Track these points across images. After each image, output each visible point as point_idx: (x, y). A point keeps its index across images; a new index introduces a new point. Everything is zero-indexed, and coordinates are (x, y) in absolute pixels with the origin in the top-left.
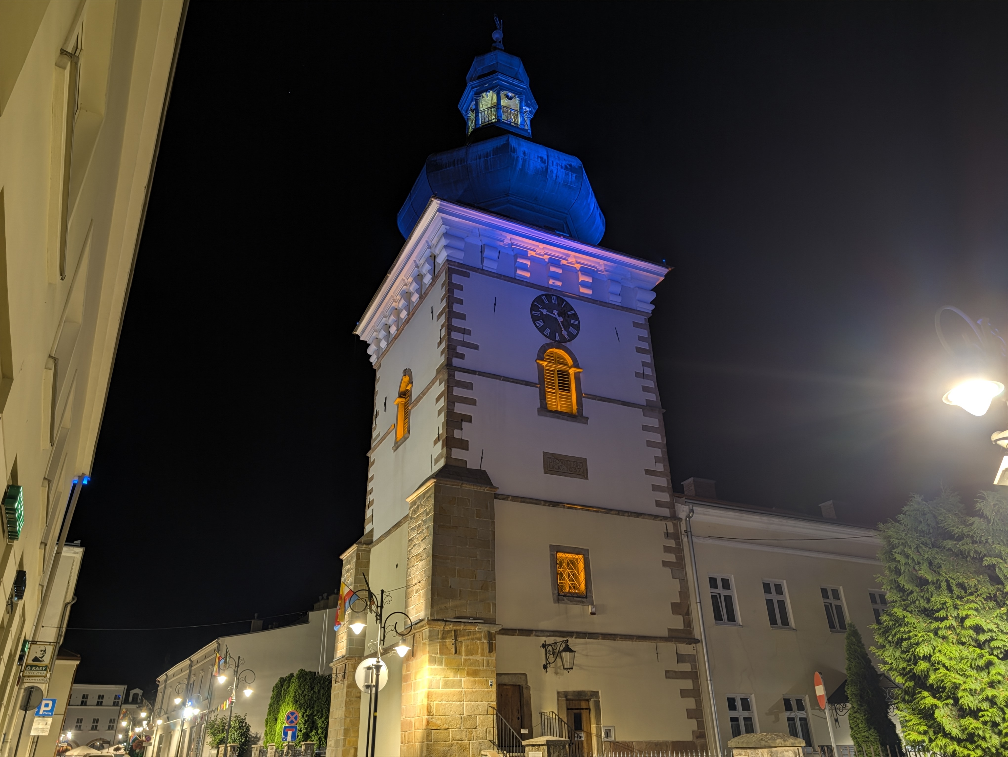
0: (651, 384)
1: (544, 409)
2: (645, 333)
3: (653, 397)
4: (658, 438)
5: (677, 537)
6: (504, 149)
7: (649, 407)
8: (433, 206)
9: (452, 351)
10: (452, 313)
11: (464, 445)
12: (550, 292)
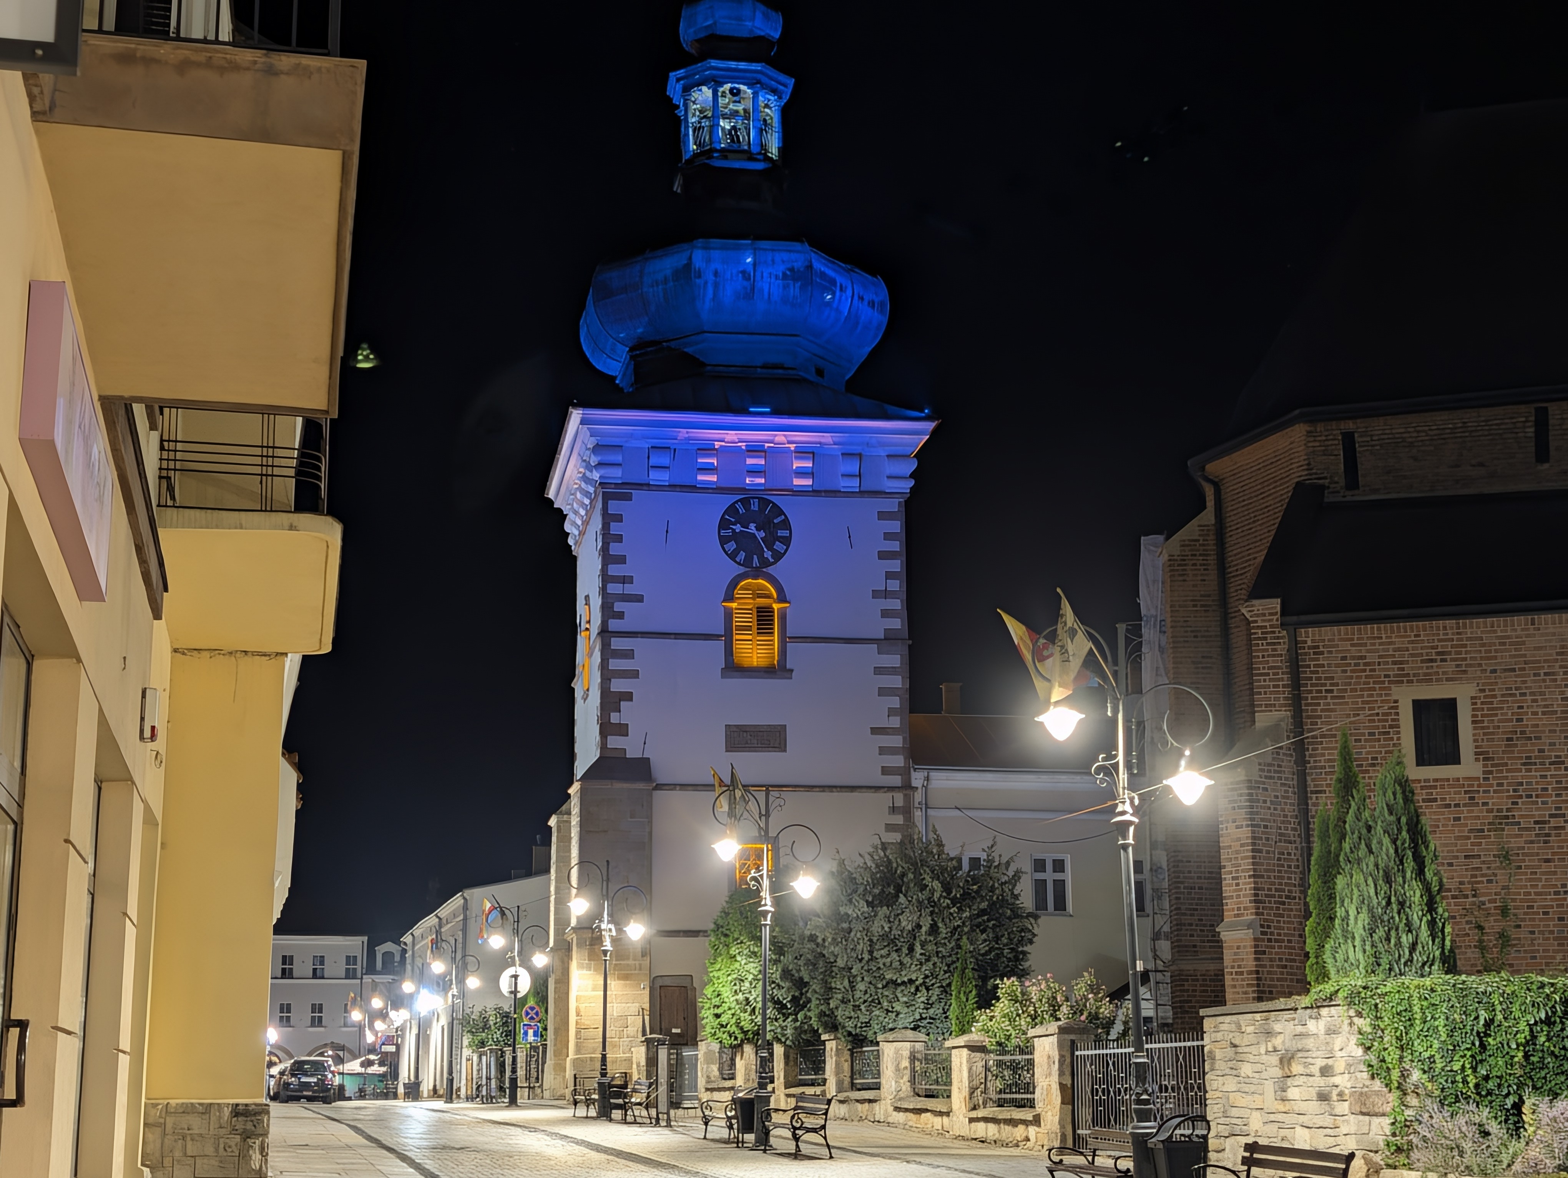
0: (896, 604)
1: (733, 668)
2: (896, 526)
3: (896, 624)
4: (897, 682)
5: (907, 811)
6: (686, 273)
7: (888, 640)
8: (575, 416)
9: (608, 610)
10: (607, 558)
11: (622, 730)
12: (747, 496)
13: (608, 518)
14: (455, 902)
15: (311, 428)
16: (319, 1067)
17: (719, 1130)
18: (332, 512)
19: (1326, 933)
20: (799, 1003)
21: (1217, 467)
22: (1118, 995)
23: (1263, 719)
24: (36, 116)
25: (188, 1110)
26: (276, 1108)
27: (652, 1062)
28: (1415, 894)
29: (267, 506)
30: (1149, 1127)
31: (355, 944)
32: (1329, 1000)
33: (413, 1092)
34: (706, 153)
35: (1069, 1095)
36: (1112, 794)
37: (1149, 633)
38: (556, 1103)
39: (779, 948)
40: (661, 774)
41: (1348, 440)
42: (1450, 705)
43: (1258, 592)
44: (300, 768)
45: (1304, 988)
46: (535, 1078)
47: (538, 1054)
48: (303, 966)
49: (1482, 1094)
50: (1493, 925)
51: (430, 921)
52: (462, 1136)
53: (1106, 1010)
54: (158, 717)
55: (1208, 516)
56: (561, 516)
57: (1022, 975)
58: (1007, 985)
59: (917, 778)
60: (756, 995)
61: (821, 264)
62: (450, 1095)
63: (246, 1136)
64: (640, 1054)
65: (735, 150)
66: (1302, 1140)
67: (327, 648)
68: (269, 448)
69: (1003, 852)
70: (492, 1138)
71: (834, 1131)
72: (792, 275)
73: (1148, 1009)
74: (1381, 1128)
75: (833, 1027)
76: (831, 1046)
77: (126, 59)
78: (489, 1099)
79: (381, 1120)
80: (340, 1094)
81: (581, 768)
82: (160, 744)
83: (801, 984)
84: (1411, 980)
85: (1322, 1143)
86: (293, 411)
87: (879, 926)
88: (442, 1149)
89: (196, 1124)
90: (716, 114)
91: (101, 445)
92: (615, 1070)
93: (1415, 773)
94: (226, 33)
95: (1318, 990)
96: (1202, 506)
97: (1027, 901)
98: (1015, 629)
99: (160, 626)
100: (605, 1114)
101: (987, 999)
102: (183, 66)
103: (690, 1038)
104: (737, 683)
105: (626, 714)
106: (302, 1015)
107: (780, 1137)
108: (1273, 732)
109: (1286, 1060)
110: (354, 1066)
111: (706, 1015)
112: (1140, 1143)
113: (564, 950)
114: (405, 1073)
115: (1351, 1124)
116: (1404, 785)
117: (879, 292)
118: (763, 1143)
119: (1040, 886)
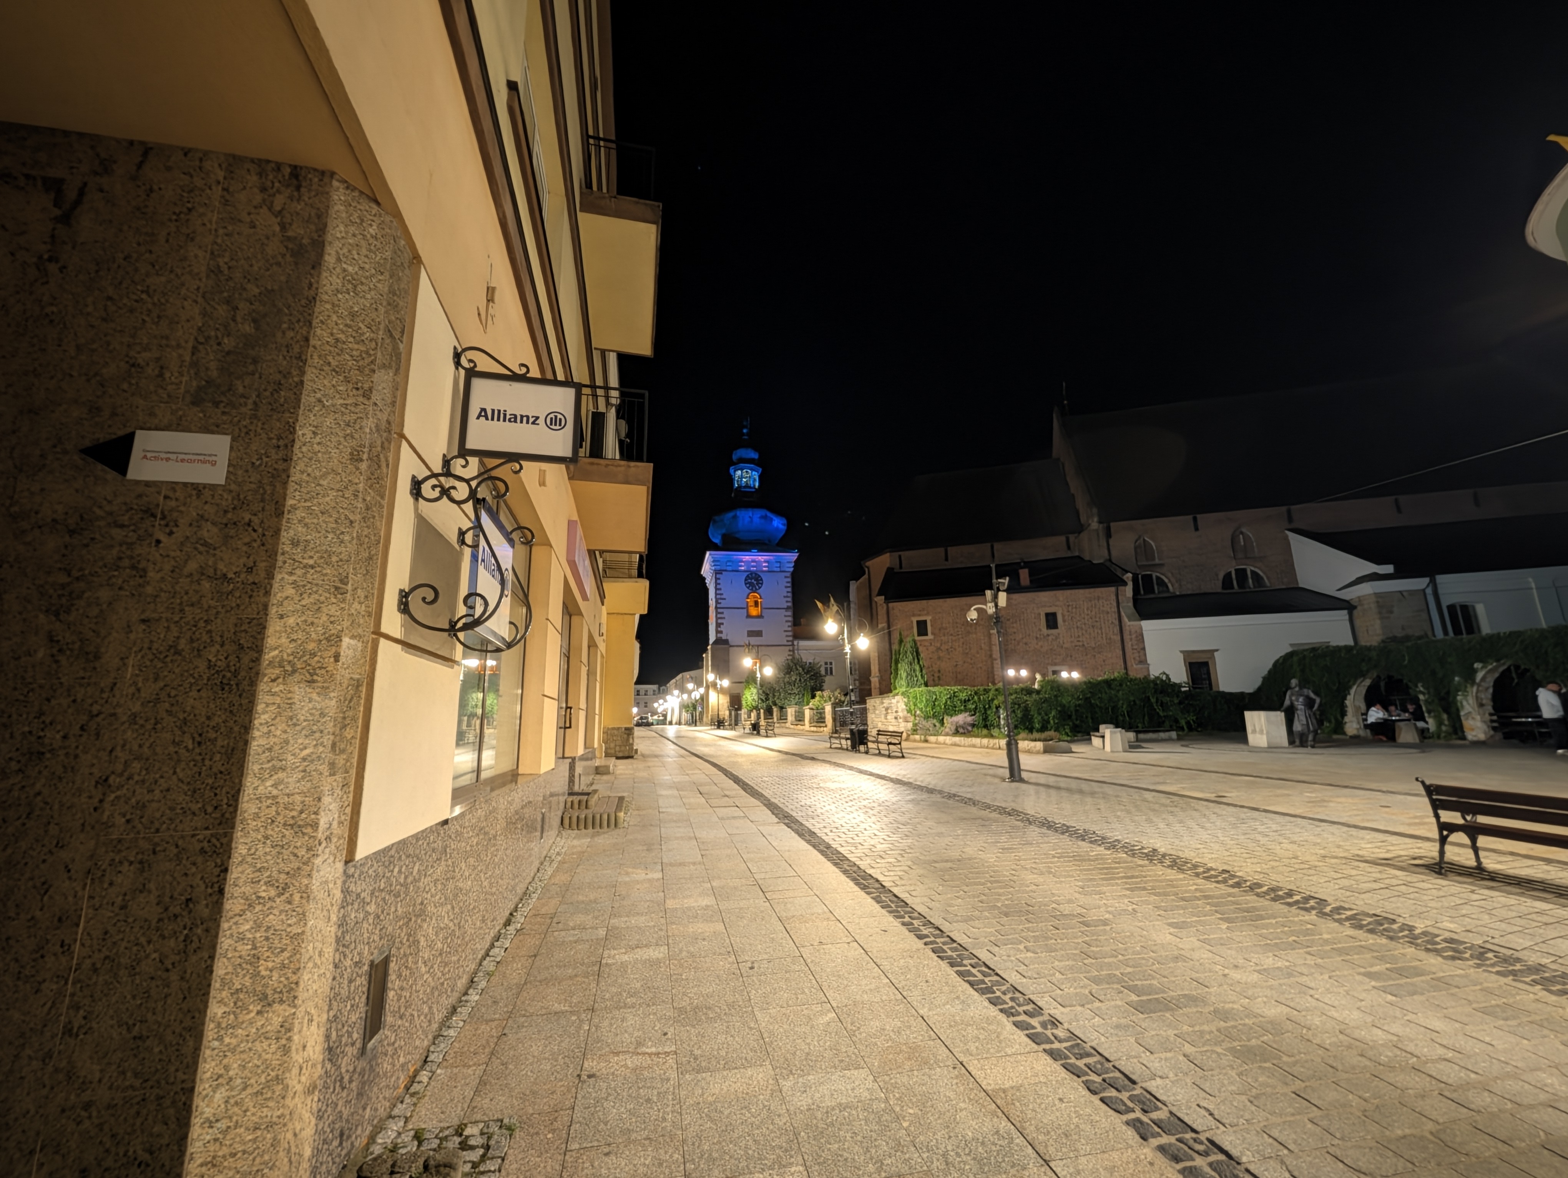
0: (790, 599)
1: (749, 616)
2: (789, 580)
3: (790, 604)
4: (790, 619)
5: (793, 651)
6: (735, 517)
7: (787, 608)
8: (708, 553)
9: (717, 602)
10: (716, 589)
11: (721, 632)
12: (752, 573)
13: (716, 579)
14: (680, 676)
15: (641, 557)
16: (647, 718)
17: (747, 731)
18: (647, 578)
19: (896, 678)
20: (767, 699)
21: (868, 564)
22: (846, 695)
23: (880, 626)
24: (570, 479)
25: (613, 729)
26: (636, 728)
27: (730, 714)
28: (917, 668)
29: (630, 577)
30: (853, 727)
31: (655, 687)
32: (897, 694)
33: (671, 723)
34: (740, 487)
35: (834, 720)
36: (843, 645)
37: (852, 605)
38: (707, 725)
39: (762, 686)
40: (731, 643)
41: (900, 557)
42: (925, 622)
43: (879, 594)
44: (640, 643)
45: (891, 691)
46: (701, 719)
47: (701, 713)
48: (642, 692)
49: (934, 716)
50: (936, 675)
51: (674, 681)
52: (683, 734)
53: (843, 698)
54: (604, 630)
55: (866, 576)
56: (704, 579)
57: (822, 691)
58: (818, 693)
59: (795, 643)
60: (756, 698)
61: (769, 514)
62: (680, 723)
63: (629, 735)
64: (727, 713)
65: (747, 486)
66: (891, 729)
67: (646, 612)
68: (630, 562)
69: (817, 661)
70: (691, 734)
71: (776, 731)
72: (762, 517)
73: (853, 698)
74: (910, 725)
75: (775, 705)
76: (775, 709)
77: (592, 464)
78: (690, 725)
79: (663, 730)
80: (652, 724)
81: (711, 642)
82: (604, 637)
83: (767, 695)
84: (916, 689)
85: (895, 729)
86: (636, 553)
87: (787, 680)
88: (678, 737)
89: (616, 732)
90: (742, 477)
91: (587, 562)
92: (721, 717)
93: (917, 638)
94: (618, 457)
95: (895, 692)
96: (864, 573)
97: (823, 672)
98: (819, 604)
99: (604, 608)
100: (719, 727)
101: (813, 697)
102: (607, 466)
103: (740, 708)
104: (750, 620)
105: (722, 628)
106: (642, 705)
107: (763, 732)
108: (883, 629)
109: (887, 709)
110: (656, 717)
111: (744, 703)
112: (852, 731)
113: (707, 688)
114: (669, 719)
115: (903, 724)
116: (914, 641)
117: (785, 522)
118: (758, 734)
119: (826, 669)
